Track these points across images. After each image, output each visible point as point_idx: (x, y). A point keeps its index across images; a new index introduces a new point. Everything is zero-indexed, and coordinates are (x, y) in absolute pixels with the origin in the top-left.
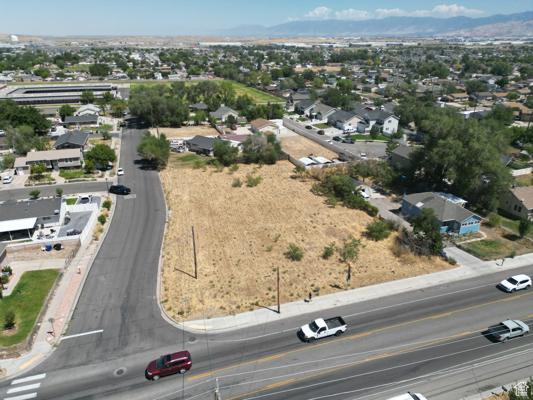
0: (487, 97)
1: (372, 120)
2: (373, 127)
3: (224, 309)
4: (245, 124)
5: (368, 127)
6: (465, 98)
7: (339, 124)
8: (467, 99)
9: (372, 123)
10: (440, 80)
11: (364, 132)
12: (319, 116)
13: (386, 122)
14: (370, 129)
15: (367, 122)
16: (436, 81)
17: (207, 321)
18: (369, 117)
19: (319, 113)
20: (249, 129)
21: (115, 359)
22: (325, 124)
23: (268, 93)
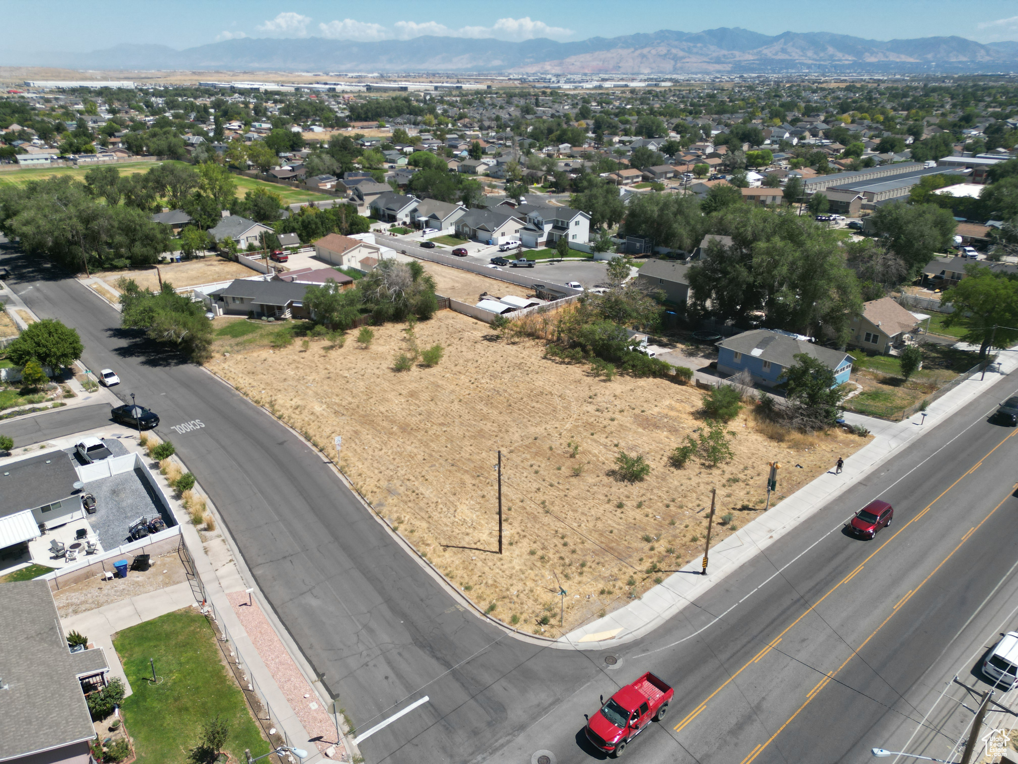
0: (666, 173)
1: (547, 223)
2: (550, 234)
3: (610, 593)
4: (298, 248)
5: (541, 236)
6: (637, 177)
7: (482, 234)
8: (640, 179)
9: (548, 228)
10: (575, 149)
11: (537, 244)
12: (433, 222)
13: (572, 224)
14: (544, 239)
15: (539, 226)
16: (568, 151)
17: (601, 621)
18: (540, 219)
19: (434, 217)
20: (313, 257)
21: (509, 742)
22: (450, 236)
23: (282, 183)
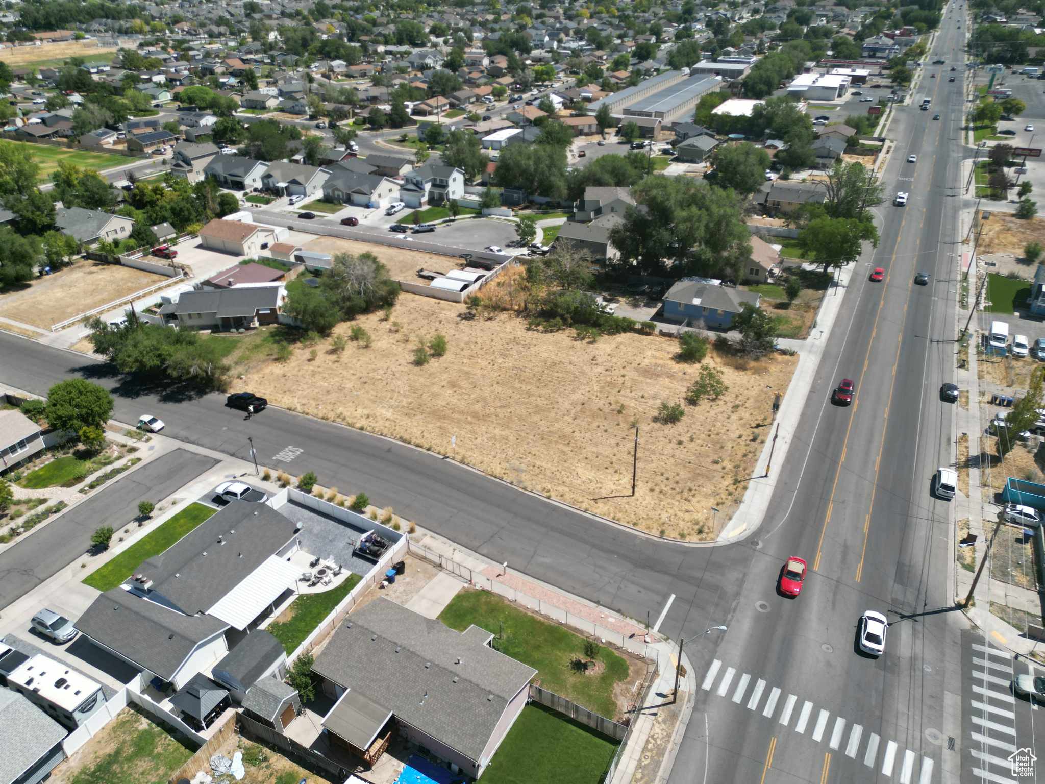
0: (469, 98)
1: (426, 182)
4: (176, 238)
6: (445, 105)
8: (448, 107)
9: (428, 187)
10: (353, 68)
12: (294, 188)
13: (450, 181)
14: (425, 199)
15: (419, 186)
17: (731, 523)
18: (419, 179)
19: (294, 182)
22: (319, 200)
23: (43, 143)
